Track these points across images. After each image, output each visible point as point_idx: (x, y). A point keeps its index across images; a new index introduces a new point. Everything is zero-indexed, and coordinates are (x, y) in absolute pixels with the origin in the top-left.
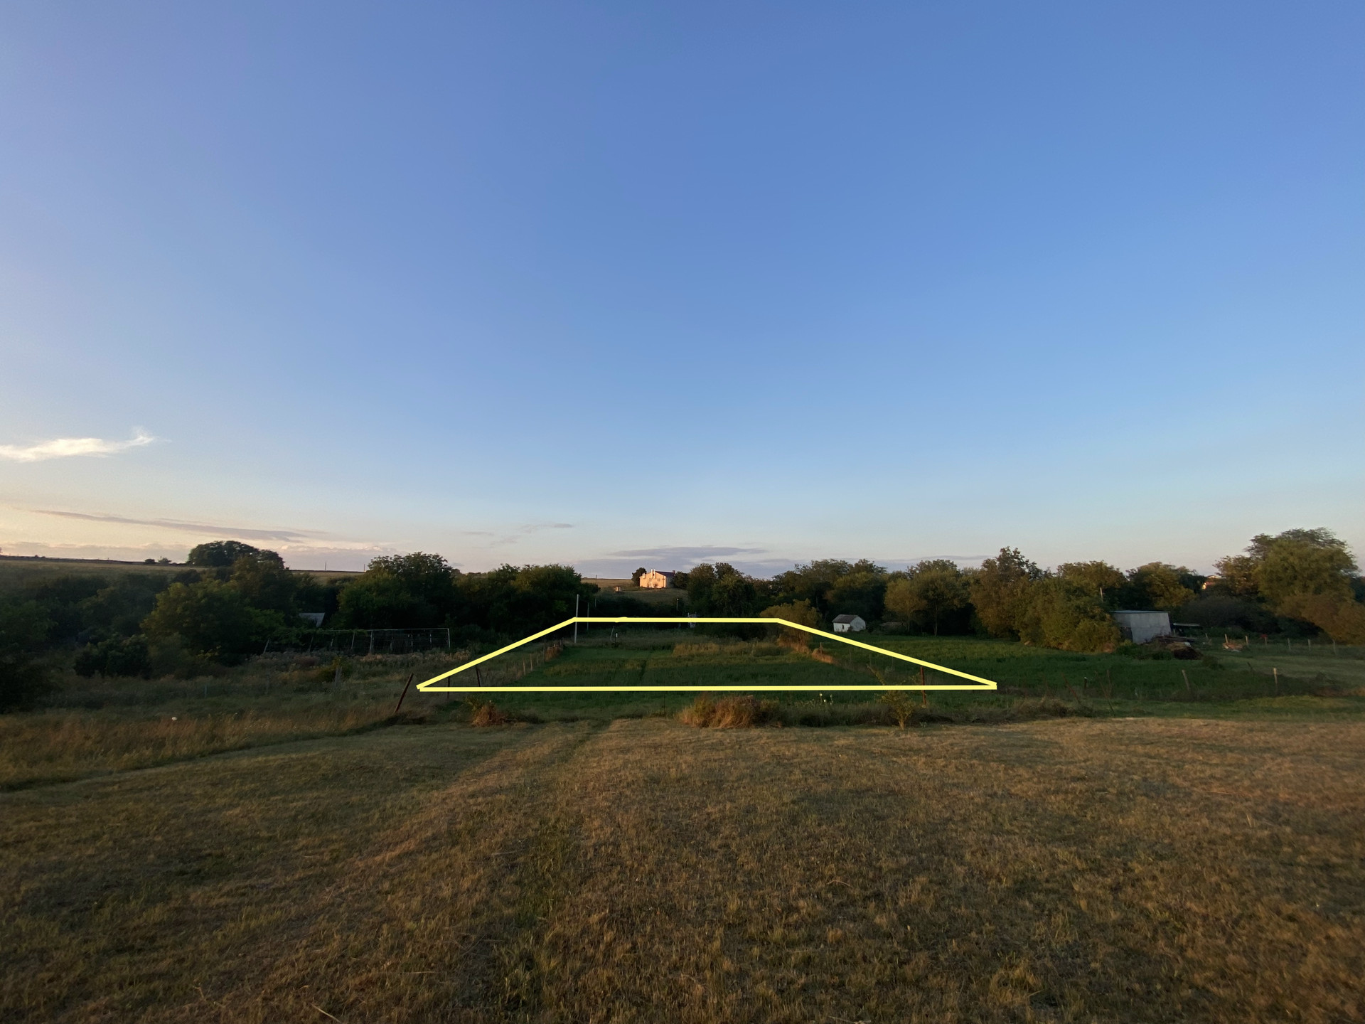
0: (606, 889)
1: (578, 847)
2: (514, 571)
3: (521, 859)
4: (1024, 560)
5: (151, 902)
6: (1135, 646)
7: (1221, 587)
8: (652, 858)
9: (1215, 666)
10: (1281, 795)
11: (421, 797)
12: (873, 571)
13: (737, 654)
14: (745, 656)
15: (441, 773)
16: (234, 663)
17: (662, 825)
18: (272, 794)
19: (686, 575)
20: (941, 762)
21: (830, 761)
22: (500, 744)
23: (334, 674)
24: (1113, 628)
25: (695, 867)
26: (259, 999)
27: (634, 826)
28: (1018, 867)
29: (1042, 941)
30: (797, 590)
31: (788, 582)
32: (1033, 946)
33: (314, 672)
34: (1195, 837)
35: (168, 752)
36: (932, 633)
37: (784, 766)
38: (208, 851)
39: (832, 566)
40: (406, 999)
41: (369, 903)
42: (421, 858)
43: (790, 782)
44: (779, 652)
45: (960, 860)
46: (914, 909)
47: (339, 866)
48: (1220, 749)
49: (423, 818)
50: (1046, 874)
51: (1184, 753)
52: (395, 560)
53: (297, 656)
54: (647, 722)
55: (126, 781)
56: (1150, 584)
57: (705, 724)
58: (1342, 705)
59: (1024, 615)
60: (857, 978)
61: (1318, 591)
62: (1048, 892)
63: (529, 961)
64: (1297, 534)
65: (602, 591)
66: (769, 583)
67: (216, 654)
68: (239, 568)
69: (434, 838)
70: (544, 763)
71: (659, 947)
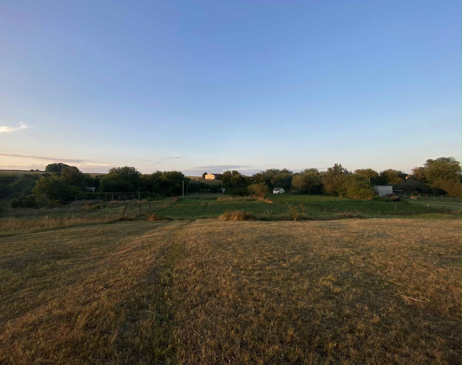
0: (194, 259)
1: (185, 249)
2: (161, 173)
3: (166, 252)
4: (343, 168)
5: (43, 264)
6: (379, 197)
7: (412, 178)
8: (209, 251)
9: (407, 204)
10: (425, 237)
11: (132, 238)
12: (288, 173)
13: (239, 200)
14: (242, 201)
15: (138, 232)
16: (65, 204)
17: (213, 243)
18: (82, 238)
19: (221, 175)
20: (308, 229)
21: (269, 228)
22: (159, 225)
23: (100, 206)
24: (372, 191)
25: (223, 253)
26: (81, 286)
27: (203, 243)
28: (332, 253)
29: (338, 271)
30: (261, 179)
31: (257, 177)
32: (334, 272)
33: (94, 206)
34: (393, 247)
35: (46, 227)
36: (308, 194)
37: (254, 230)
38: (62, 252)
39: (274, 171)
40: (129, 284)
41: (116, 263)
42: (133, 252)
43: (256, 233)
44: (254, 200)
45: (312, 252)
46: (295, 263)
47: (106, 255)
48: (405, 226)
49: (133, 243)
50: (341, 255)
51: (392, 227)
52: (118, 169)
53: (87, 201)
54: (208, 220)
55: (32, 235)
56: (387, 177)
57: (227, 220)
58: (450, 216)
59: (341, 187)
60: (275, 278)
61: (447, 179)
62: (341, 259)
63: (169, 275)
64: (443, 159)
65: (192, 180)
66: (251, 177)
67: (59, 201)
68: (64, 172)
69: (137, 247)
70: (173, 230)
71: (211, 271)
